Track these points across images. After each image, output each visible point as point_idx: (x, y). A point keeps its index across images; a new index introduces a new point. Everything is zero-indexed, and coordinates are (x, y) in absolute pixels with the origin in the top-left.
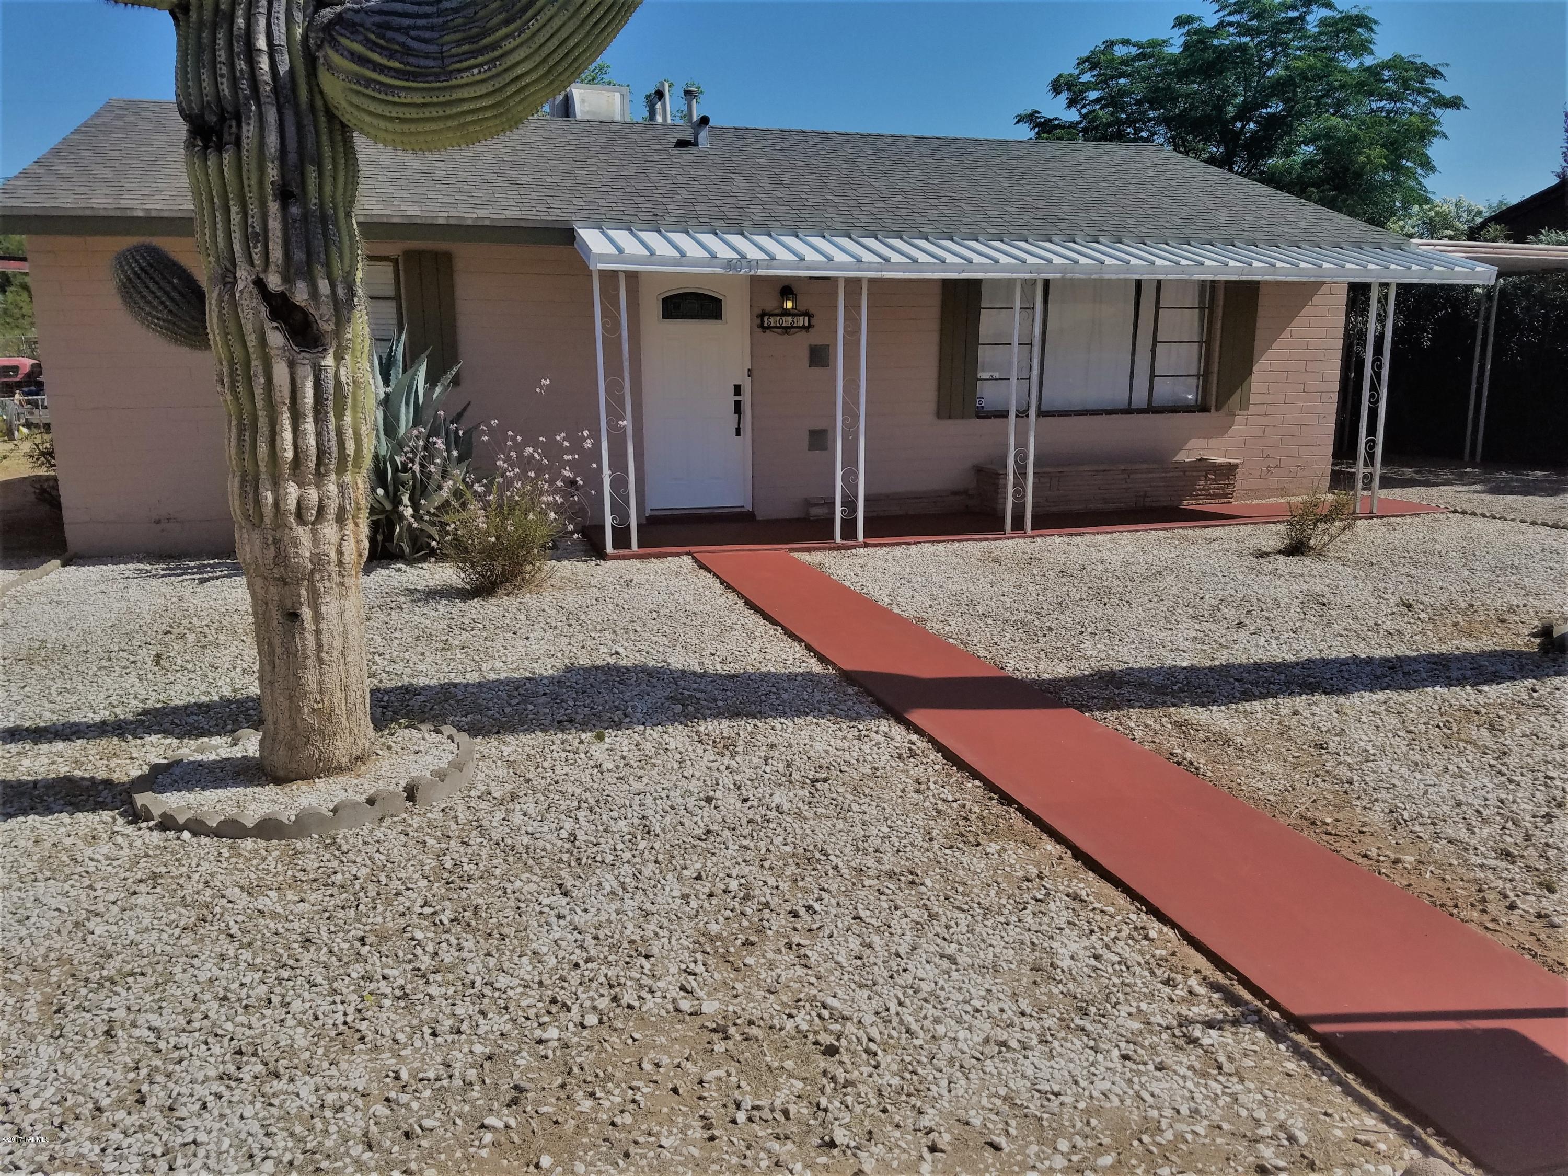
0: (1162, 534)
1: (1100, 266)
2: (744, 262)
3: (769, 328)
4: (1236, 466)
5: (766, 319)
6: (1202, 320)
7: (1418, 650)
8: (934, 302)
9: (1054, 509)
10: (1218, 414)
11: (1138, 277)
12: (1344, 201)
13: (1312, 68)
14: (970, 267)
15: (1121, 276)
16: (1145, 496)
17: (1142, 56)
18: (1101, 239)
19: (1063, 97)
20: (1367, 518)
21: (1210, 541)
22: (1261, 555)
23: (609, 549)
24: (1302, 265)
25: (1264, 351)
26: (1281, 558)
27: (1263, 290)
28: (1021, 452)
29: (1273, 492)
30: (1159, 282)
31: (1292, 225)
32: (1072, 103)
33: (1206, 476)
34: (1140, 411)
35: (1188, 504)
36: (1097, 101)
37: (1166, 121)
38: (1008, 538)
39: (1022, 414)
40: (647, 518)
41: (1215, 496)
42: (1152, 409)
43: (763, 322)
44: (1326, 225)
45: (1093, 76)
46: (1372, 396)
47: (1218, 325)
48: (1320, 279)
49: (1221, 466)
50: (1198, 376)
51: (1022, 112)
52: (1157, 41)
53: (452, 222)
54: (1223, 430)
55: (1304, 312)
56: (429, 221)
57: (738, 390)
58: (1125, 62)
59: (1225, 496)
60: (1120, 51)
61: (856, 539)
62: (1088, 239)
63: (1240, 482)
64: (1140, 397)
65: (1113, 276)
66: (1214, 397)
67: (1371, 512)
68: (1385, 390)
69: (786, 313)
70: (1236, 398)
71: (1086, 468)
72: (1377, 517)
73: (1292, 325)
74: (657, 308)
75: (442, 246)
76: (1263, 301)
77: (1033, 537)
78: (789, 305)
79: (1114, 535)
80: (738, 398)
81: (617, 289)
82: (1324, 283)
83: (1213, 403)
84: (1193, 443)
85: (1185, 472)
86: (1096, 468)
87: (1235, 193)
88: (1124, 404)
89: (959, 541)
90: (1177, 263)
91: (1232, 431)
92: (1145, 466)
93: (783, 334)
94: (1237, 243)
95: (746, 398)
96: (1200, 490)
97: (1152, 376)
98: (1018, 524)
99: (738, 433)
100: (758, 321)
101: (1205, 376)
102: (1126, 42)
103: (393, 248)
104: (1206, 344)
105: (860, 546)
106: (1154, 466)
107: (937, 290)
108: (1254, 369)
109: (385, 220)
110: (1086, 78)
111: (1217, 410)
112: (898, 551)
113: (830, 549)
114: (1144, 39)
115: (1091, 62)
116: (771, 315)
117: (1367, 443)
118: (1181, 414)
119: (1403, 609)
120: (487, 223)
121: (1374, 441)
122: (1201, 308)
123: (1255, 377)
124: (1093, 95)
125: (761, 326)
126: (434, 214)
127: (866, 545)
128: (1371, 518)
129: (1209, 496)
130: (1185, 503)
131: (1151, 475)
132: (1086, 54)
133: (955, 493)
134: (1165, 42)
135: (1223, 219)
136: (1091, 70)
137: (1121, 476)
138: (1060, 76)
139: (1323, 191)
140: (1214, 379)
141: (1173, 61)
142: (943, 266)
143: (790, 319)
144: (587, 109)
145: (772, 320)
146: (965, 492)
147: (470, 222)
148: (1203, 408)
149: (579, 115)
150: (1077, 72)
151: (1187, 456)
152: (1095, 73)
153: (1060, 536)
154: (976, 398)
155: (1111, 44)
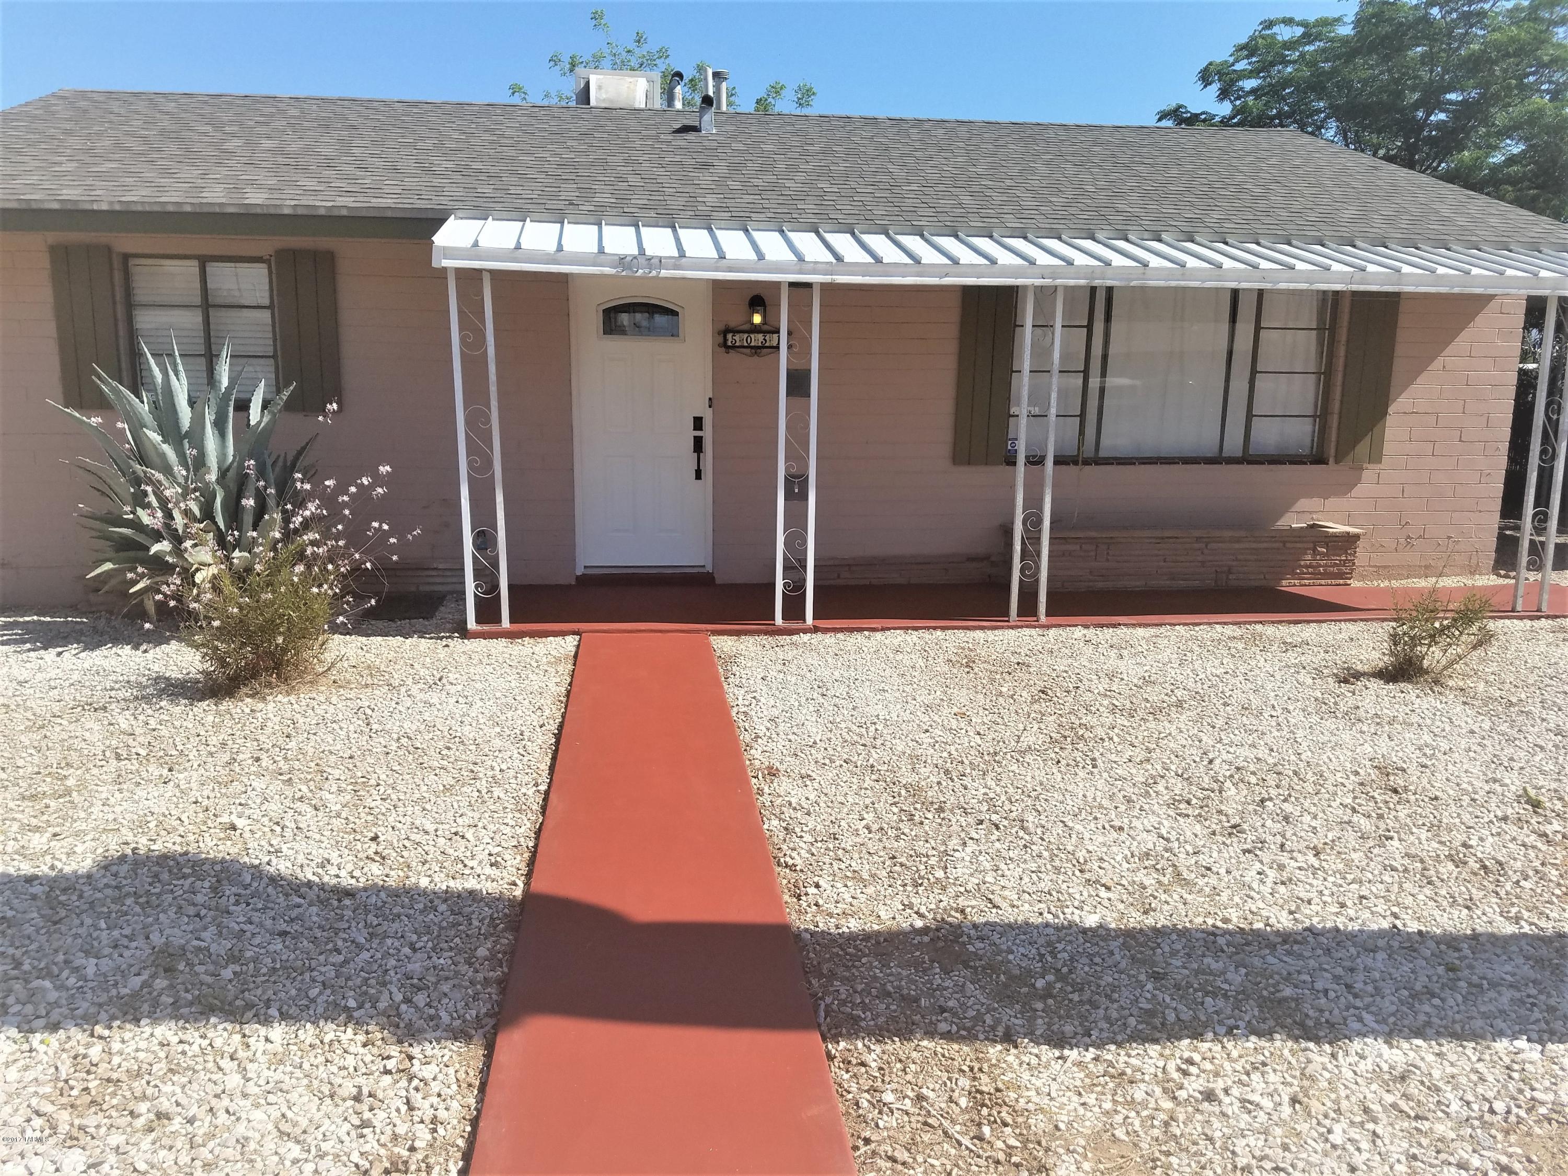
0: (1230, 630)
1: (1142, 270)
2: (642, 260)
3: (734, 347)
4: (1357, 537)
5: (729, 336)
6: (1320, 343)
7: (1517, 919)
8: (953, 316)
9: (1100, 585)
10: (1336, 467)
11: (1233, 285)
12: (1547, 201)
13: (1512, 40)
14: (956, 269)
15: (1173, 283)
16: (1230, 572)
17: (1307, 38)
18: (1164, 236)
19: (1214, 88)
20: (1531, 618)
21: (1288, 646)
22: (1349, 677)
23: (472, 624)
24: (1441, 270)
25: (1405, 387)
26: (1375, 685)
27: (1404, 306)
28: (1032, 514)
29: (1411, 571)
30: (1261, 292)
31: (1444, 221)
32: (1224, 94)
33: (1314, 550)
34: (1231, 461)
35: (1289, 585)
36: (1253, 91)
37: (1336, 112)
38: (1012, 628)
39: (1036, 461)
40: (578, 578)
41: (1327, 575)
42: (1248, 459)
43: (725, 340)
44: (1493, 221)
45: (1250, 64)
46: (1543, 452)
47: (1341, 352)
48: (1491, 291)
49: (1335, 536)
50: (1314, 416)
51: (1164, 107)
52: (1326, 19)
53: (300, 211)
54: (1345, 488)
55: (1465, 335)
56: (272, 211)
57: (698, 423)
58: (1291, 45)
59: (1341, 576)
60: (1285, 33)
61: (804, 620)
62: (1146, 235)
63: (1362, 555)
64: (1234, 444)
65: (1162, 283)
66: (1333, 445)
67: (1539, 610)
68: (1564, 445)
69: (756, 329)
70: (1363, 448)
71: (1147, 533)
72: (1547, 617)
73: (1447, 351)
74: (595, 321)
75: (324, 243)
76: (1404, 320)
77: (1048, 627)
78: (757, 319)
79: (1162, 629)
80: (698, 433)
81: (480, 293)
82: (1492, 297)
83: (1332, 452)
84: (1303, 504)
85: (1284, 543)
86: (1158, 533)
87: (1379, 182)
88: (1212, 452)
89: (943, 628)
90: (1255, 267)
91: (1358, 490)
92: (1228, 534)
93: (752, 355)
94: (1358, 243)
95: (707, 433)
96: (1307, 567)
97: (1250, 416)
98: (1028, 608)
99: (698, 475)
100: (721, 339)
101: (1321, 416)
102: (1288, 22)
103: (267, 246)
104: (1325, 375)
105: (805, 631)
106: (1242, 533)
107: (955, 302)
108: (1391, 410)
109: (217, 210)
110: (1242, 65)
111: (1337, 462)
112: (858, 638)
113: (766, 633)
114: (1312, 19)
115: (1248, 49)
116: (735, 332)
117: (1535, 515)
118: (1288, 466)
119: (1523, 810)
120: (344, 212)
121: (1546, 515)
122: (1320, 329)
123: (1391, 420)
124: (1249, 84)
125: (724, 345)
126: (278, 202)
127: (815, 630)
128: (1539, 618)
129: (1316, 575)
130: (1284, 582)
131: (1237, 546)
132: (1244, 40)
133: (971, 559)
134: (1338, 20)
135: (1349, 212)
136: (1247, 57)
137: (1196, 546)
138: (1211, 64)
139: (1520, 190)
140: (1334, 421)
141: (1345, 41)
142: (917, 268)
143: (760, 337)
144: (604, 96)
145: (737, 337)
146: (986, 558)
147: (322, 212)
148: (1319, 460)
149: (593, 102)
150: (1231, 60)
151: (1294, 521)
152: (1254, 59)
153: (1086, 627)
154: (1007, 439)
155: (1269, 24)
